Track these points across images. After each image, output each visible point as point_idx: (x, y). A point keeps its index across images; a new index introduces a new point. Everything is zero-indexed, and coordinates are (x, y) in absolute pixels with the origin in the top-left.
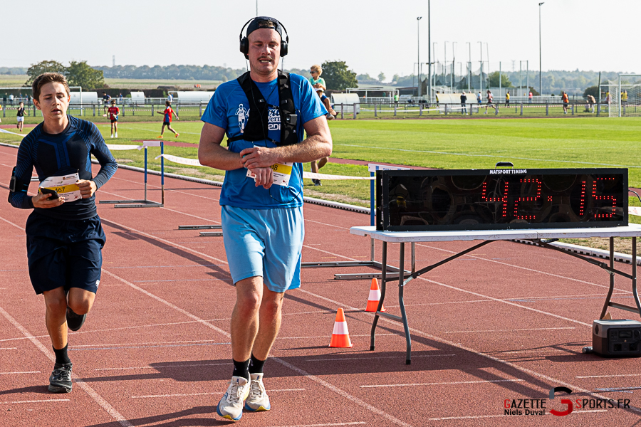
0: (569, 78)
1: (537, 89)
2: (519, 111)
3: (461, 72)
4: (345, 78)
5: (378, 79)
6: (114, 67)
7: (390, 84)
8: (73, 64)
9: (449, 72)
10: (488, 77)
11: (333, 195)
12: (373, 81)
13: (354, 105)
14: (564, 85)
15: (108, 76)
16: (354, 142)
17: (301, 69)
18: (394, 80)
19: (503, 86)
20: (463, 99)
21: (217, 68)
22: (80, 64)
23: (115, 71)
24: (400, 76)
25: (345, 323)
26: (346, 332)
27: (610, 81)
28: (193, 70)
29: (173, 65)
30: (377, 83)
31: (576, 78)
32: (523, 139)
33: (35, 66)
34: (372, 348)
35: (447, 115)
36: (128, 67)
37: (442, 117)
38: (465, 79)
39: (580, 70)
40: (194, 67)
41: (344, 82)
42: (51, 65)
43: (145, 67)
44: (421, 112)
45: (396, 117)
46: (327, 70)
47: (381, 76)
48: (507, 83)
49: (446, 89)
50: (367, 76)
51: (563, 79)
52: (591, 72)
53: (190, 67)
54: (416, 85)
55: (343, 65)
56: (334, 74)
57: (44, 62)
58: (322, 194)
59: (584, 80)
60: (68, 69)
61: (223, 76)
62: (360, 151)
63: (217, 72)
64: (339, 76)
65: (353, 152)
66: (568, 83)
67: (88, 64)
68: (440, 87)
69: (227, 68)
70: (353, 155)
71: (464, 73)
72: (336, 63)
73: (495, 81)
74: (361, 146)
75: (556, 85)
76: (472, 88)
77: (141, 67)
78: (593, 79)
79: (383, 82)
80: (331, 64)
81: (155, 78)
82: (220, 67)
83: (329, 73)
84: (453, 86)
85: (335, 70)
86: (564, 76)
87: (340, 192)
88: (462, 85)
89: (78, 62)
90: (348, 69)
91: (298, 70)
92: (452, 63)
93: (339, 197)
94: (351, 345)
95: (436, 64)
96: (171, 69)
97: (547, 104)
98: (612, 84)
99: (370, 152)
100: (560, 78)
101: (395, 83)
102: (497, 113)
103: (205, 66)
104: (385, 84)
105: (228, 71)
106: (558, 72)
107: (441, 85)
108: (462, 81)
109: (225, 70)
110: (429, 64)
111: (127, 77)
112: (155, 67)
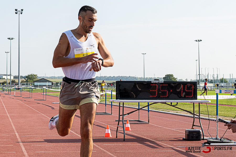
3: (210, 78)
4: (173, 80)
10: (219, 80)
19: (225, 82)
21: (133, 77)
23: (101, 78)
28: (126, 78)
29: (119, 76)
36: (105, 77)
40: (126, 76)
46: (167, 77)
47: (186, 80)
48: (226, 81)
53: (125, 77)
55: (172, 76)
64: (171, 79)
71: (212, 78)
72: (170, 75)
73: (222, 81)
77: (109, 77)
80: (168, 75)
81: (113, 80)
82: (134, 77)
83: (168, 78)
85: (170, 77)
90: (174, 77)
91: (159, 78)
92: (208, 75)
95: (202, 75)
103: (129, 77)
105: (137, 78)
108: (211, 80)
109: (136, 78)
112: (114, 76)
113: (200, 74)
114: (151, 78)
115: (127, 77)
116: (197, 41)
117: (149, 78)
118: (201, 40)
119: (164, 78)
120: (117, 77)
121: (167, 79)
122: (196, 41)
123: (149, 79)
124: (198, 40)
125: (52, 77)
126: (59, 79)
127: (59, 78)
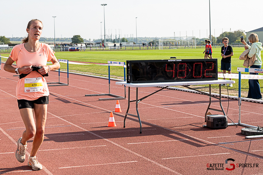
0: (143, 39)
1: (135, 42)
2: (132, 48)
3: (113, 38)
4: (80, 40)
5: (89, 40)
7: (92, 42)
8: (1, 37)
9: (110, 38)
10: (121, 39)
11: (87, 73)
12: (87, 41)
13: (84, 47)
14: (142, 41)
15: (11, 40)
16: (87, 57)
17: (67, 38)
19: (126, 42)
20: (115, 45)
22: (3, 37)
23: (13, 39)
24: (95, 39)
26: (114, 121)
27: (159, 39)
30: (89, 41)
31: (145, 39)
32: (137, 56)
34: (124, 127)
35: (111, 50)
37: (110, 50)
38: (114, 40)
39: (146, 37)
41: (79, 41)
44: (104, 49)
45: (96, 50)
47: (90, 40)
49: (109, 42)
50: (86, 39)
51: (142, 40)
52: (149, 38)
54: (101, 41)
55: (79, 36)
56: (77, 39)
58: (83, 72)
59: (148, 40)
61: (44, 40)
62: (90, 60)
65: (88, 60)
66: (143, 41)
67: (5, 37)
68: (108, 42)
70: (88, 61)
71: (115, 38)
72: (77, 36)
73: (123, 40)
74: (90, 58)
75: (140, 41)
76: (117, 42)
78: (150, 39)
79: (90, 41)
80: (76, 36)
84: (111, 41)
85: (77, 37)
86: (142, 39)
87: (89, 72)
88: (114, 41)
90: (81, 37)
92: (111, 35)
93: (89, 73)
95: (106, 36)
97: (140, 46)
98: (160, 40)
99: (93, 60)
100: (141, 39)
101: (94, 41)
102: (126, 49)
104: (91, 42)
106: (140, 38)
107: (108, 41)
109: (45, 38)
110: (105, 35)
111: (16, 41)
114: (59, 38)
119: (72, 38)
121: (75, 39)
122: (102, 5)
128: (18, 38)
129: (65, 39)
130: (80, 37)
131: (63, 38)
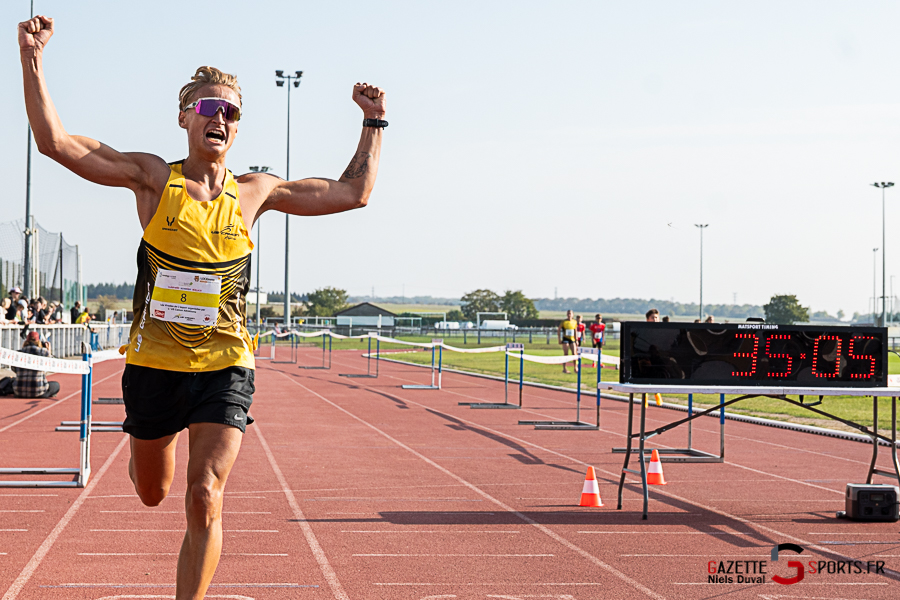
4: (796, 313)
5: (836, 316)
6: (556, 299)
8: (508, 293)
12: (831, 319)
17: (754, 304)
18: (854, 318)
21: (665, 303)
22: (516, 294)
23: (555, 304)
25: (595, 482)
26: (596, 491)
28: (639, 304)
29: (618, 299)
30: (836, 320)
33: (469, 295)
34: (619, 507)
36: (570, 300)
40: (640, 300)
41: (793, 316)
42: (485, 294)
43: (588, 300)
46: (776, 304)
47: (840, 314)
50: (825, 313)
55: (793, 299)
56: (784, 308)
57: (478, 291)
60: (503, 298)
63: (663, 306)
64: (787, 311)
67: (523, 293)
69: (674, 301)
72: (786, 297)
77: (584, 301)
79: (842, 319)
80: (780, 298)
83: (779, 307)
85: (785, 304)
89: (513, 291)
90: (798, 304)
94: (600, 504)
96: (616, 302)
103: (652, 300)
109: (672, 304)
110: (883, 297)
113: (886, 295)
114: (724, 306)
115: (645, 301)
116: (880, 185)
117: (718, 305)
118: (893, 184)
119: (766, 307)
120: (611, 301)
121: (777, 310)
122: (876, 185)
123: (715, 308)
124: (883, 183)
125: (397, 300)
126: (419, 305)
127: (418, 303)
128: (576, 302)
129: (747, 309)
130: (795, 301)
131: (741, 304)
